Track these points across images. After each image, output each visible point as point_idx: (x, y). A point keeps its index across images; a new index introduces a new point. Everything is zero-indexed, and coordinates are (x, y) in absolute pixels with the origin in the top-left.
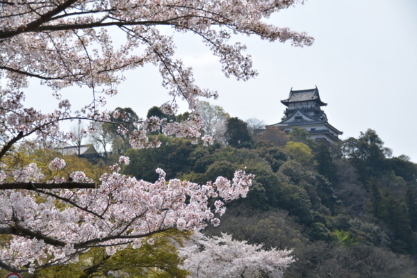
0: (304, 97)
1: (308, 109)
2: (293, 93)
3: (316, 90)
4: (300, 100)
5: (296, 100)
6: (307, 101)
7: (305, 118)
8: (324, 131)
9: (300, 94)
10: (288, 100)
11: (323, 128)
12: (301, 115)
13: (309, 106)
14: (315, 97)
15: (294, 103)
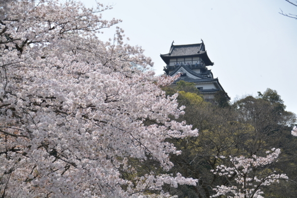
0: (188, 52)
1: (193, 66)
2: (174, 47)
3: (203, 45)
4: (183, 54)
5: (179, 55)
6: (192, 57)
7: (189, 75)
9: (183, 49)
10: (170, 54)
11: (212, 87)
12: (185, 71)
13: (194, 63)
14: (201, 52)
15: (177, 58)
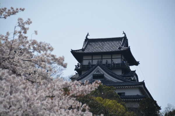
2: (88, 41)
3: (125, 38)
4: (100, 50)
5: (95, 51)
7: (108, 77)
8: (138, 97)
10: (83, 50)
11: (136, 93)
12: (102, 72)
14: (124, 48)
15: (92, 55)
